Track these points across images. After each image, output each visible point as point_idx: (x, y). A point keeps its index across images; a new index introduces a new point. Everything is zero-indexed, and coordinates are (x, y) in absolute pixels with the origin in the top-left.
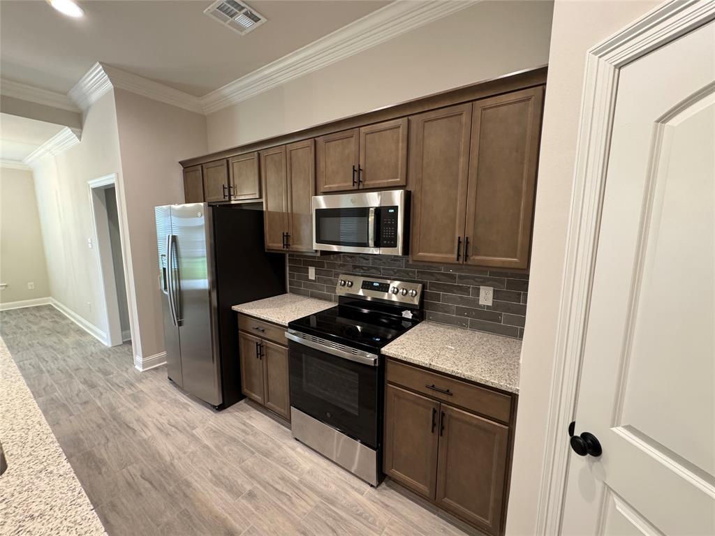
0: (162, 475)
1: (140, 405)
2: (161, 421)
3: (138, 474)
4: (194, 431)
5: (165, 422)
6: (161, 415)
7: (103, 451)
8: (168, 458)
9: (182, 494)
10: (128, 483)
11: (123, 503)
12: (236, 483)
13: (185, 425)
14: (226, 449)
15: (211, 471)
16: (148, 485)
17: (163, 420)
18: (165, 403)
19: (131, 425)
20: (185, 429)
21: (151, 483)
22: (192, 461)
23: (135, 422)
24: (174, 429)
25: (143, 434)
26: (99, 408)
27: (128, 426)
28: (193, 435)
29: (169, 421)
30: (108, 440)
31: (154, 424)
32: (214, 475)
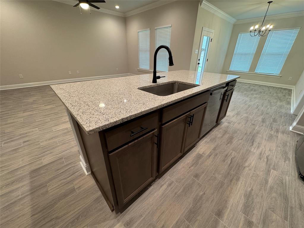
0: (236, 166)
1: (268, 140)
2: (266, 152)
3: (233, 156)
4: (272, 170)
5: (267, 154)
6: (270, 150)
7: (236, 140)
8: (247, 164)
9: (231, 178)
10: (227, 155)
11: (218, 157)
12: (252, 209)
13: (273, 164)
14: (274, 195)
15: (252, 190)
16: (229, 162)
17: (267, 153)
18: (279, 149)
19: (254, 143)
20: (270, 165)
21: (231, 163)
22: (252, 176)
23: (257, 143)
24: (266, 160)
25: (253, 149)
26: (255, 129)
27: (253, 142)
28: (269, 171)
29: (269, 156)
30: (242, 139)
31: (262, 151)
32: (250, 193)
